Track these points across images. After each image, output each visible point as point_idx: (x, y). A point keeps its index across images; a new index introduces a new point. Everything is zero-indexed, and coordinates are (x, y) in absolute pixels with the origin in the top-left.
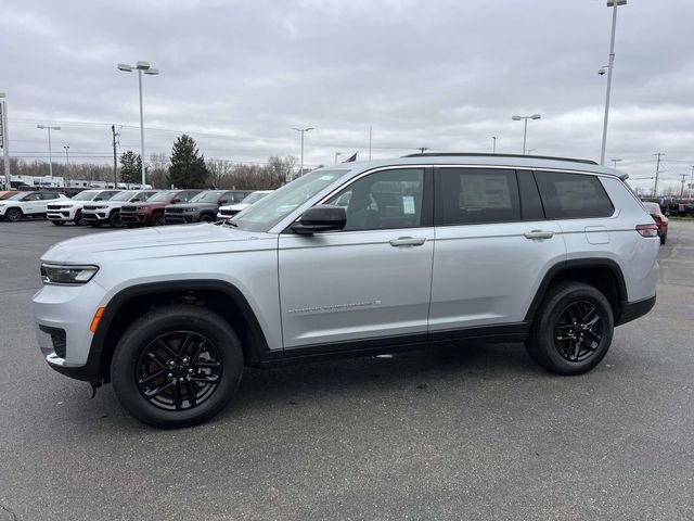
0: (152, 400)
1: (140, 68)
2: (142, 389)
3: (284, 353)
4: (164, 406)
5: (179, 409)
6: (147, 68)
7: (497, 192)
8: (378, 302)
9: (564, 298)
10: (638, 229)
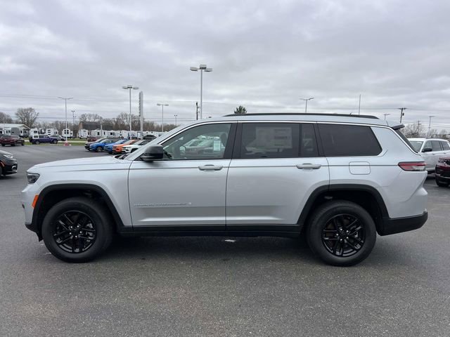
0: (61, 246)
1: (201, 68)
2: (56, 238)
3: (133, 228)
4: (66, 250)
5: (74, 252)
6: (205, 68)
7: (282, 138)
8: (190, 203)
9: (329, 211)
10: (400, 165)
